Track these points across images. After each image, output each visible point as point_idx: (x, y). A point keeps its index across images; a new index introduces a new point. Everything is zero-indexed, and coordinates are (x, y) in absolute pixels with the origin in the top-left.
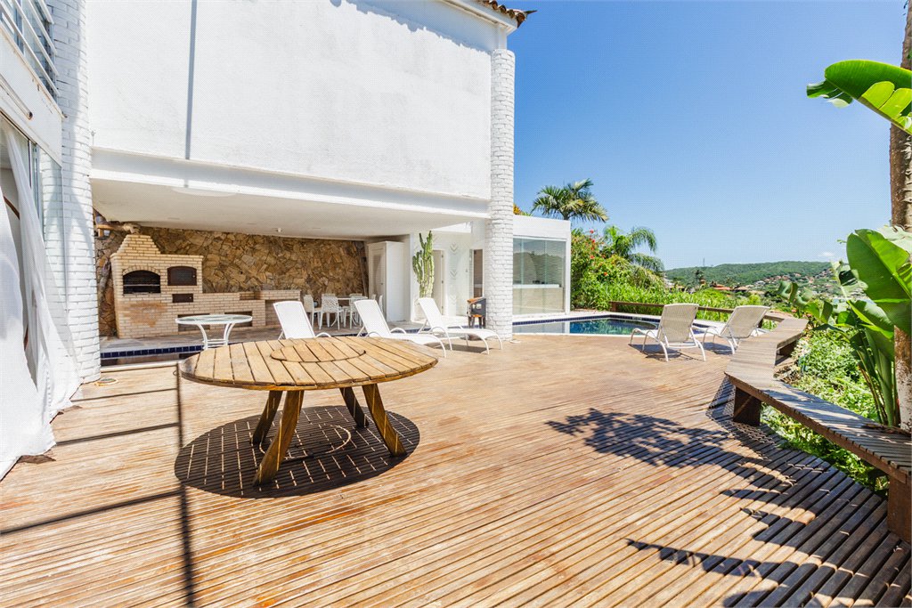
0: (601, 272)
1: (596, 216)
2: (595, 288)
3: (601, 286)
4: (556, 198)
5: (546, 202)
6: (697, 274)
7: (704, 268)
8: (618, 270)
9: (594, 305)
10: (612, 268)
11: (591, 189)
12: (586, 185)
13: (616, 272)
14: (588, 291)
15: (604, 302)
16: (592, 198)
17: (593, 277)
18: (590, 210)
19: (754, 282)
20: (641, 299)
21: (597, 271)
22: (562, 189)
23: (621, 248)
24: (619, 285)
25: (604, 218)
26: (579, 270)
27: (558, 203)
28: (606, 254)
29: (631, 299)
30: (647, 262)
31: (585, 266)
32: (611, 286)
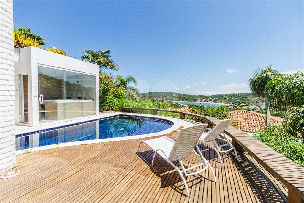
0: (115, 93)
1: (113, 67)
2: (113, 101)
3: (115, 100)
4: (93, 56)
5: (88, 58)
6: (143, 95)
7: (145, 93)
8: (123, 92)
9: (113, 109)
10: (120, 92)
11: (110, 54)
12: (108, 52)
13: (122, 93)
14: (109, 102)
15: (117, 108)
16: (110, 59)
17: (112, 95)
18: (110, 64)
19: (157, 97)
20: (133, 106)
21: (114, 93)
22: (96, 52)
23: (123, 84)
24: (123, 99)
25: (116, 68)
26: (104, 92)
27: (94, 59)
28: (118, 86)
29: (129, 106)
30: (133, 90)
31: (108, 90)
32: (120, 100)
